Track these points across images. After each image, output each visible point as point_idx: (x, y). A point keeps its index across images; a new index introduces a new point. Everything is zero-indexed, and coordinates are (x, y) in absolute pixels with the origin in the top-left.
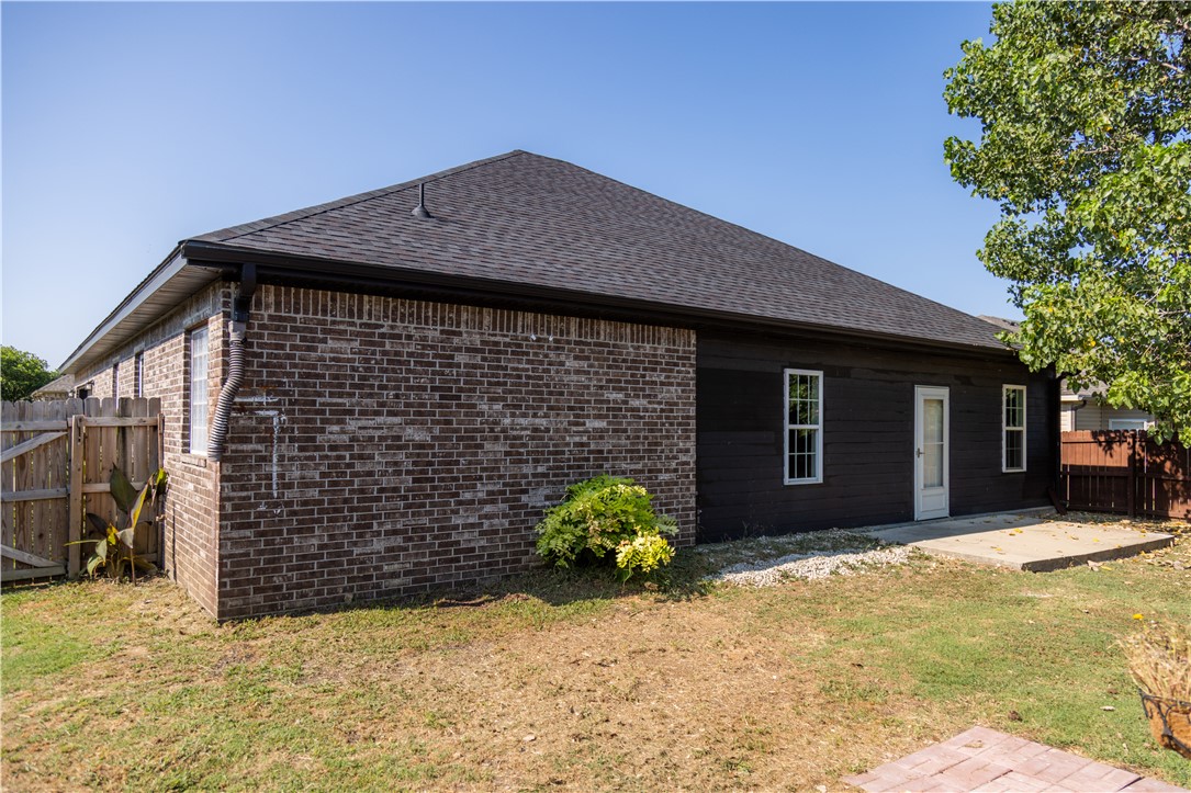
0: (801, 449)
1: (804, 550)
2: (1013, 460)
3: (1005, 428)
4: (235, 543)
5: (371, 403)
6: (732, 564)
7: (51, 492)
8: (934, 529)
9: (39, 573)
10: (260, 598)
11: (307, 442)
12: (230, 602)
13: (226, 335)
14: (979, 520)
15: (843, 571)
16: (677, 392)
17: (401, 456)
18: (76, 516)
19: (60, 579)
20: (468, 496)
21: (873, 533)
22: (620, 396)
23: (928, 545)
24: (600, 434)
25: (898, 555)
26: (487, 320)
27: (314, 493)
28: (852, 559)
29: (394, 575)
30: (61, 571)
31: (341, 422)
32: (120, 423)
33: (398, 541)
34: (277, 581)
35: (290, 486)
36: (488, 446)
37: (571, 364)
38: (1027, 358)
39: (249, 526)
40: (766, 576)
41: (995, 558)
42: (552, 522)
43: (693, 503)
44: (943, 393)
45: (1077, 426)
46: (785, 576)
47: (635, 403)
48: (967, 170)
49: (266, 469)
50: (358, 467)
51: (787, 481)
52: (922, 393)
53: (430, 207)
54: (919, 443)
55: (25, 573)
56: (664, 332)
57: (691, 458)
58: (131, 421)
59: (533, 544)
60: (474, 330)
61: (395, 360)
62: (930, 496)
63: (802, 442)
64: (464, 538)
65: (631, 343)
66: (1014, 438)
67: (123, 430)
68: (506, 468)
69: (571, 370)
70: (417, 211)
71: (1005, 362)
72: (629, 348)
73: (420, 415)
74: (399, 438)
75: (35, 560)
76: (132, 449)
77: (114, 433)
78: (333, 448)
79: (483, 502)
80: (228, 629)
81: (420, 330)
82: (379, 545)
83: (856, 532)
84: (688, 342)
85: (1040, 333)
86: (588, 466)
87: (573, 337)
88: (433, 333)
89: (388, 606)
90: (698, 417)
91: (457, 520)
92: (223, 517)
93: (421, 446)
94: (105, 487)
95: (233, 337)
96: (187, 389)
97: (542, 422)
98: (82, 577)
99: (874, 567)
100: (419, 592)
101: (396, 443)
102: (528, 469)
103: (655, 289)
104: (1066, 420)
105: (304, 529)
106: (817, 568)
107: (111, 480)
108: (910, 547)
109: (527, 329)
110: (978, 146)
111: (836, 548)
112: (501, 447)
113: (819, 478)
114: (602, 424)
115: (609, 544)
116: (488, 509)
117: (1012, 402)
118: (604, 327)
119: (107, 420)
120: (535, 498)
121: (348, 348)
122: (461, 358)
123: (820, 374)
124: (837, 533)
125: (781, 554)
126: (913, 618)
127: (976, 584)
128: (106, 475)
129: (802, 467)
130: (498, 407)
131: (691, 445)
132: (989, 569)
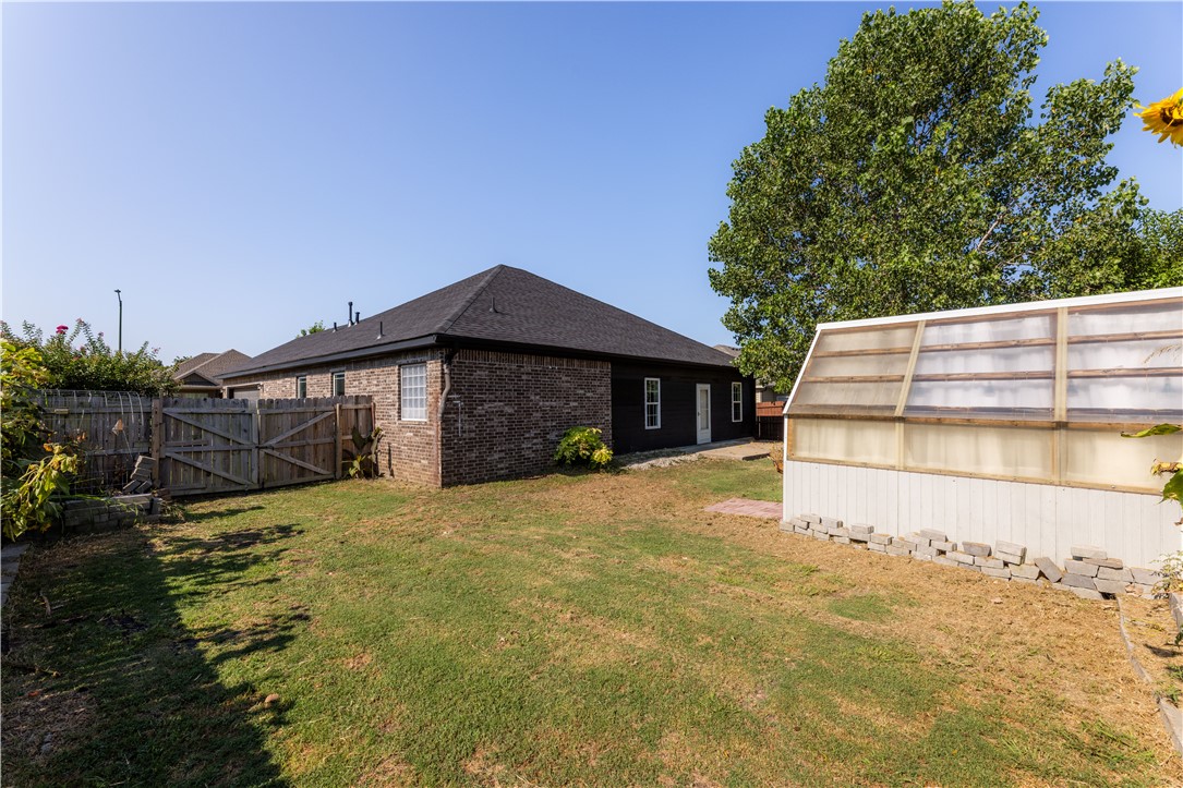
0: (652, 413)
1: (656, 456)
2: (737, 417)
3: (733, 402)
4: (447, 455)
5: (492, 397)
6: (630, 462)
7: (328, 440)
8: (705, 447)
9: (324, 477)
10: (455, 478)
11: (471, 414)
12: (446, 480)
13: (443, 370)
14: (723, 443)
15: (674, 464)
16: (604, 390)
17: (504, 419)
18: (340, 451)
19: (332, 480)
20: (527, 435)
21: (682, 449)
22: (582, 392)
23: (705, 453)
24: (575, 408)
25: (694, 457)
26: (533, 361)
27: (473, 435)
28: (676, 459)
29: (502, 469)
30: (332, 476)
31: (482, 405)
32: (355, 407)
33: (503, 455)
34: (461, 471)
35: (464, 432)
36: (534, 414)
37: (564, 378)
38: (742, 371)
39: (451, 448)
40: (645, 466)
41: (733, 457)
42: (564, 445)
43: (611, 437)
44: (708, 387)
45: (763, 400)
46: (652, 466)
47: (588, 395)
48: (718, 284)
49: (456, 425)
50: (489, 424)
51: (647, 428)
52: (700, 387)
53: (499, 308)
54: (699, 410)
55: (318, 477)
56: (599, 363)
57: (610, 418)
58: (360, 406)
59: (552, 456)
60: (529, 365)
61: (501, 378)
62: (703, 433)
63: (652, 409)
64: (526, 453)
65: (587, 369)
66: (737, 406)
67: (356, 410)
68: (542, 424)
69: (565, 381)
70: (491, 310)
71: (733, 373)
72: (585, 370)
73: (509, 402)
74: (502, 411)
75: (322, 471)
76: (360, 419)
77: (353, 413)
78: (480, 416)
79: (533, 438)
80: (445, 490)
81: (509, 366)
82: (496, 456)
83: (675, 450)
84: (608, 368)
85: (748, 360)
86: (571, 423)
87: (565, 367)
88: (514, 367)
89: (505, 480)
90: (612, 400)
91: (524, 446)
92: (442, 445)
93: (510, 415)
94: (350, 437)
95: (446, 371)
96: (399, 391)
97: (554, 404)
98: (349, 477)
99: (684, 461)
100: (513, 476)
101: (502, 414)
102: (549, 424)
103: (595, 345)
104: (758, 397)
105: (471, 450)
106: (663, 462)
107: (352, 434)
108: (698, 454)
109: (549, 364)
110: (722, 273)
111: (668, 456)
112: (539, 415)
113: (659, 426)
114: (576, 404)
115: (588, 453)
116: (535, 441)
117: (736, 390)
118: (576, 362)
119: (351, 406)
120: (552, 436)
121: (484, 374)
122: (524, 377)
123: (658, 380)
124: (666, 450)
125: (648, 458)
126: (707, 476)
127: (726, 465)
128: (350, 432)
129: (652, 421)
130: (538, 397)
131: (610, 412)
132: (730, 461)
